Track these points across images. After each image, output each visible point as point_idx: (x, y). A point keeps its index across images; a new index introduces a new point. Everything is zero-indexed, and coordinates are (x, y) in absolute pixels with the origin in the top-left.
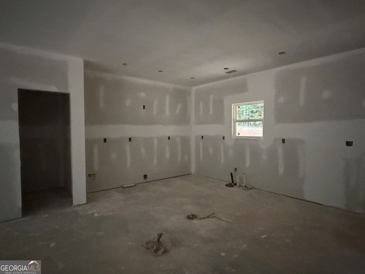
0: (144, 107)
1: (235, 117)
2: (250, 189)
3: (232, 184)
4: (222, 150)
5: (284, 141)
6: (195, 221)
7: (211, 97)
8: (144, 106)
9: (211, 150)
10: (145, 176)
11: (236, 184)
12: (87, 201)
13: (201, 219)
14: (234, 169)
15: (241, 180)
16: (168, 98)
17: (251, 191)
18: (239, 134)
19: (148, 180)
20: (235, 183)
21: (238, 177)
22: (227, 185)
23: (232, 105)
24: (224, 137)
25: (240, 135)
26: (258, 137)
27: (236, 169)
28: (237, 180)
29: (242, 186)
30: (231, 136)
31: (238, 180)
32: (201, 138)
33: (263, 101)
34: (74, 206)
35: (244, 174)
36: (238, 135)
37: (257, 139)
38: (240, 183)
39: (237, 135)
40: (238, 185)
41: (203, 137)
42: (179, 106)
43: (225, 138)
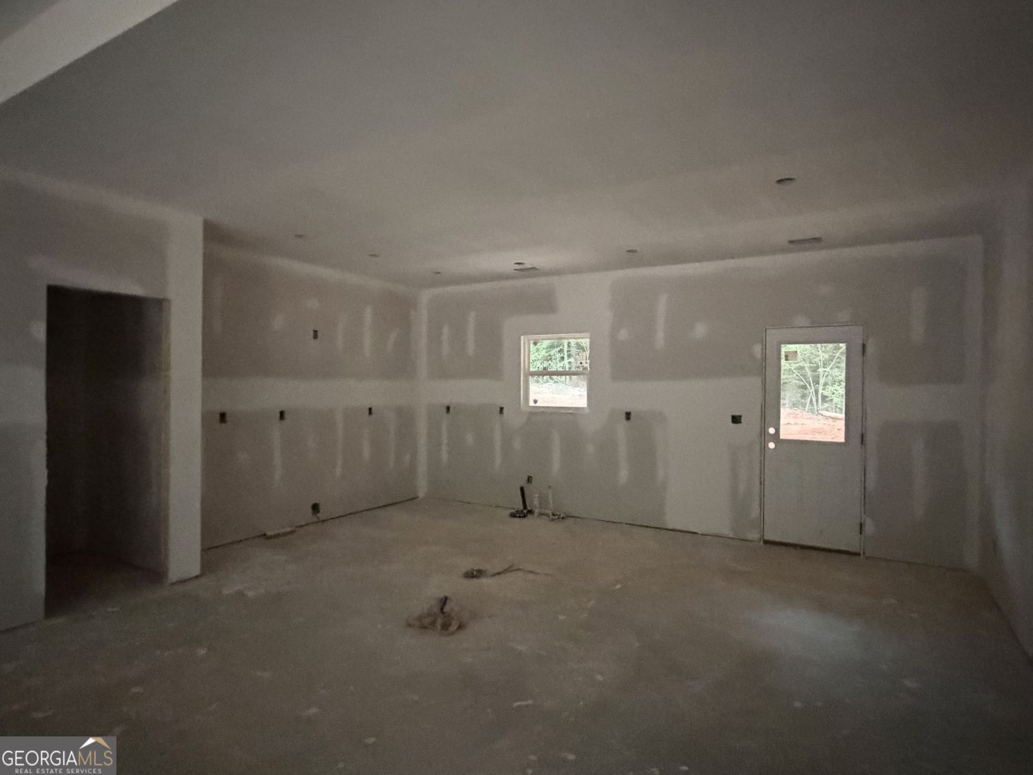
0: (316, 335)
1: (527, 363)
2: (563, 518)
3: (524, 512)
4: (498, 437)
5: (628, 416)
6: (484, 580)
7: (472, 317)
8: (315, 332)
9: (469, 439)
10: (315, 508)
11: (530, 512)
12: (203, 567)
13: (494, 575)
14: (527, 478)
15: (543, 501)
16: (368, 313)
17: (566, 521)
18: (535, 402)
19: (321, 516)
20: (529, 508)
21: (537, 495)
22: (513, 515)
23: (522, 337)
24: (502, 409)
25: (538, 404)
26: (578, 409)
27: (529, 479)
28: (534, 502)
29: (547, 515)
30: (520, 404)
31: (536, 502)
32: (445, 410)
33: (588, 335)
34: (173, 584)
35: (550, 487)
36: (534, 405)
37: (575, 412)
38: (541, 507)
39: (531, 404)
40: (537, 511)
41: (448, 408)
42: (393, 337)
43: (505, 411)
